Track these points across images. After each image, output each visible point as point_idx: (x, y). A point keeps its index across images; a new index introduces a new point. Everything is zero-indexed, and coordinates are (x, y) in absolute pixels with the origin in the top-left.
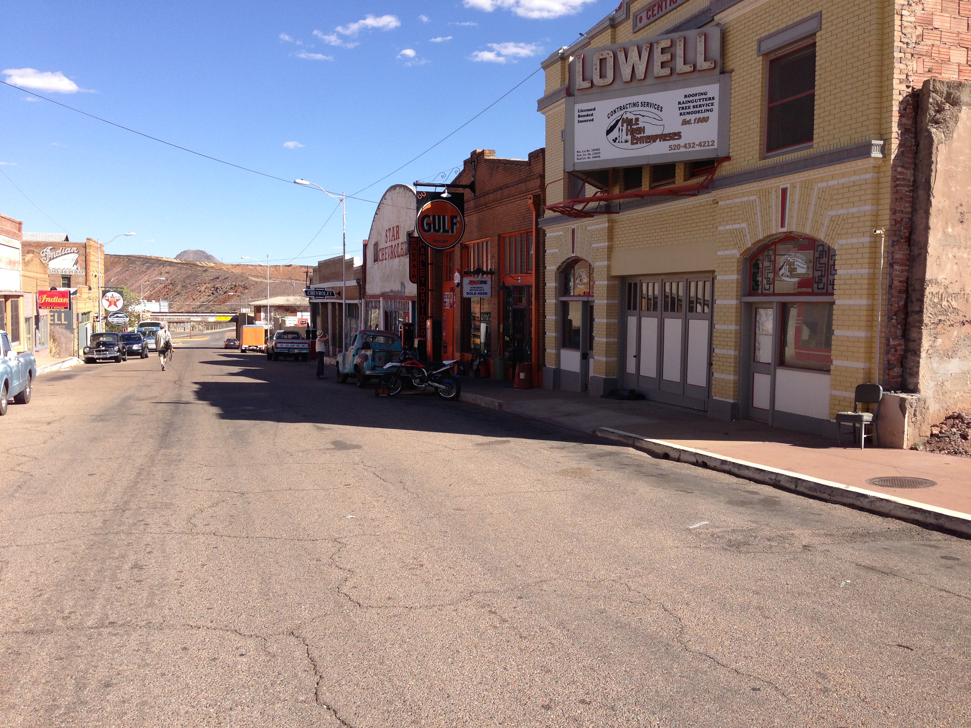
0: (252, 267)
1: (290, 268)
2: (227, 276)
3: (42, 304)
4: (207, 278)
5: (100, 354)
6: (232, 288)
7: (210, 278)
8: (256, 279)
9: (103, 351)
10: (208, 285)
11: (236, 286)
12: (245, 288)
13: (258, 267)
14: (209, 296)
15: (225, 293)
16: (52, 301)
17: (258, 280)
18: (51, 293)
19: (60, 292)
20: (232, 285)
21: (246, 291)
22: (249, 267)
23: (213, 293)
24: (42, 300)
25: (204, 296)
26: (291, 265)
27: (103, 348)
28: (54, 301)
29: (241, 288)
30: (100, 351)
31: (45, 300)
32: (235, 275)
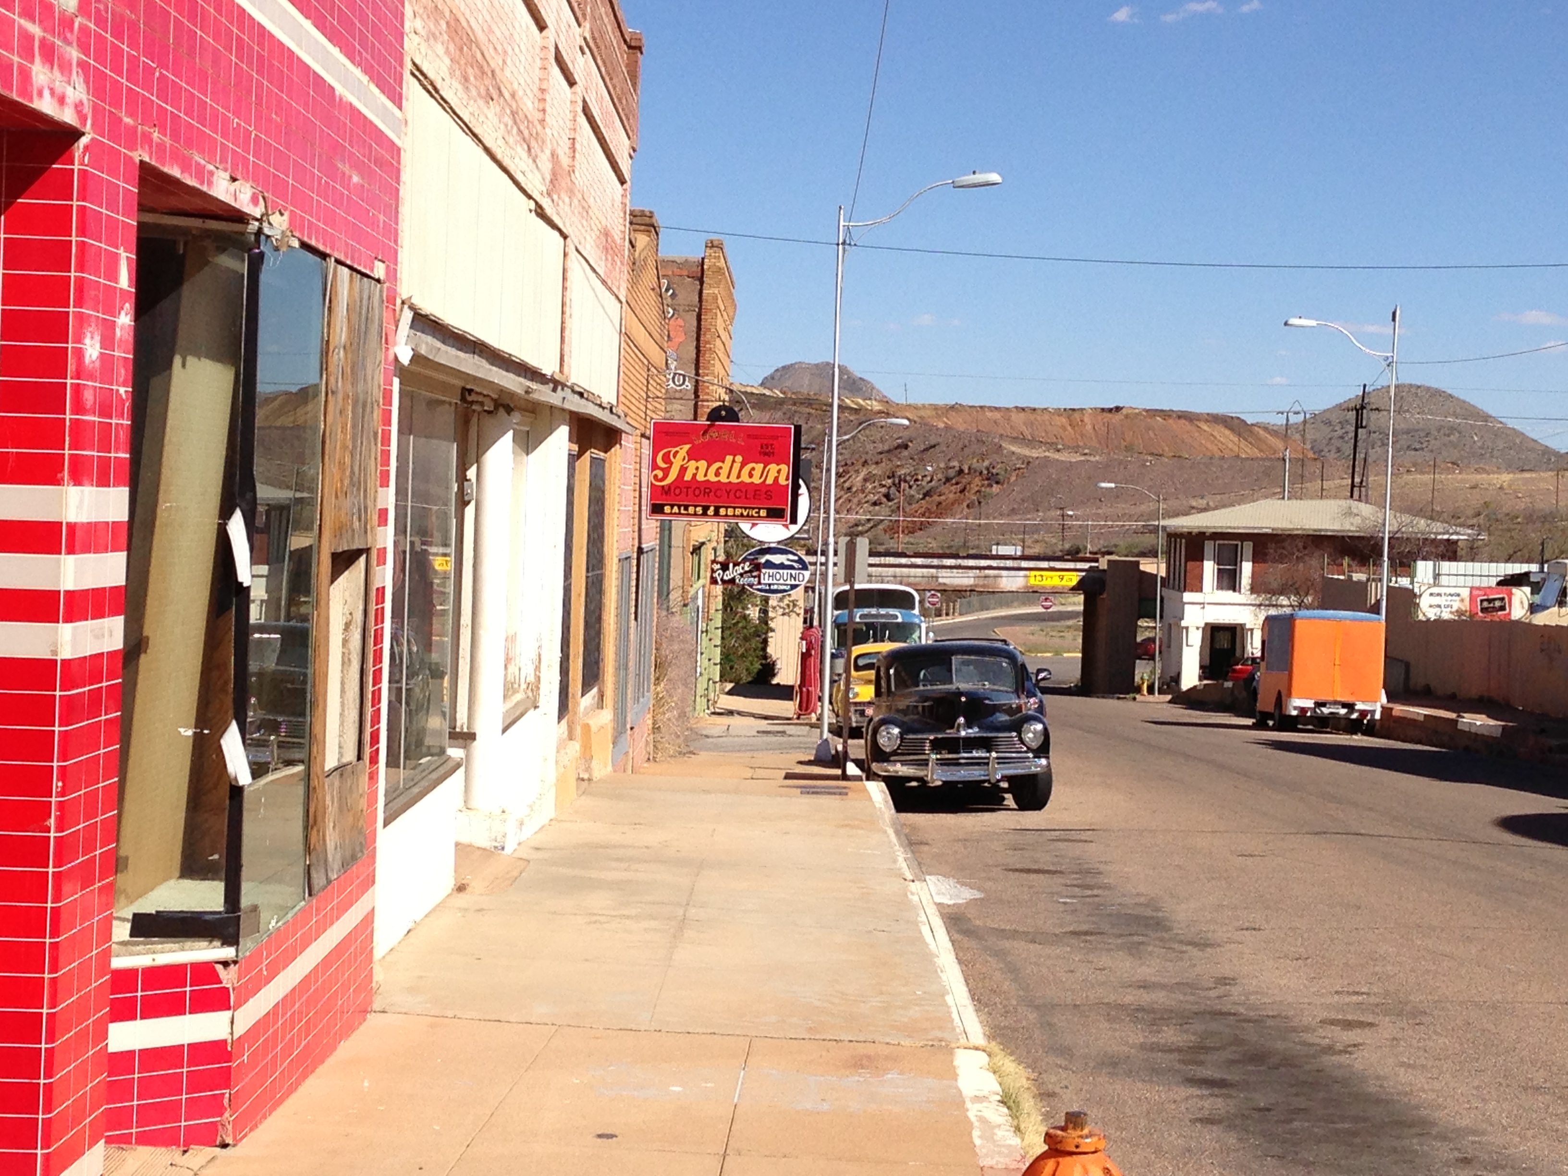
0: (997, 415)
1: (1117, 418)
2: (933, 440)
3: (666, 491)
4: (870, 447)
5: (956, 763)
6: (948, 480)
7: (881, 447)
8: (1026, 452)
9: (971, 743)
10: (875, 470)
11: (961, 472)
12: (992, 478)
13: (1014, 416)
14: (875, 504)
15: (926, 495)
16: (712, 477)
17: (1035, 454)
18: (713, 434)
19: (753, 434)
20: (948, 468)
21: (996, 489)
22: (989, 414)
23: (887, 496)
24: (666, 472)
25: (859, 503)
26: (1118, 409)
27: (973, 732)
28: (723, 479)
29: (977, 480)
30: (953, 745)
31: (683, 470)
32: (959, 436)
